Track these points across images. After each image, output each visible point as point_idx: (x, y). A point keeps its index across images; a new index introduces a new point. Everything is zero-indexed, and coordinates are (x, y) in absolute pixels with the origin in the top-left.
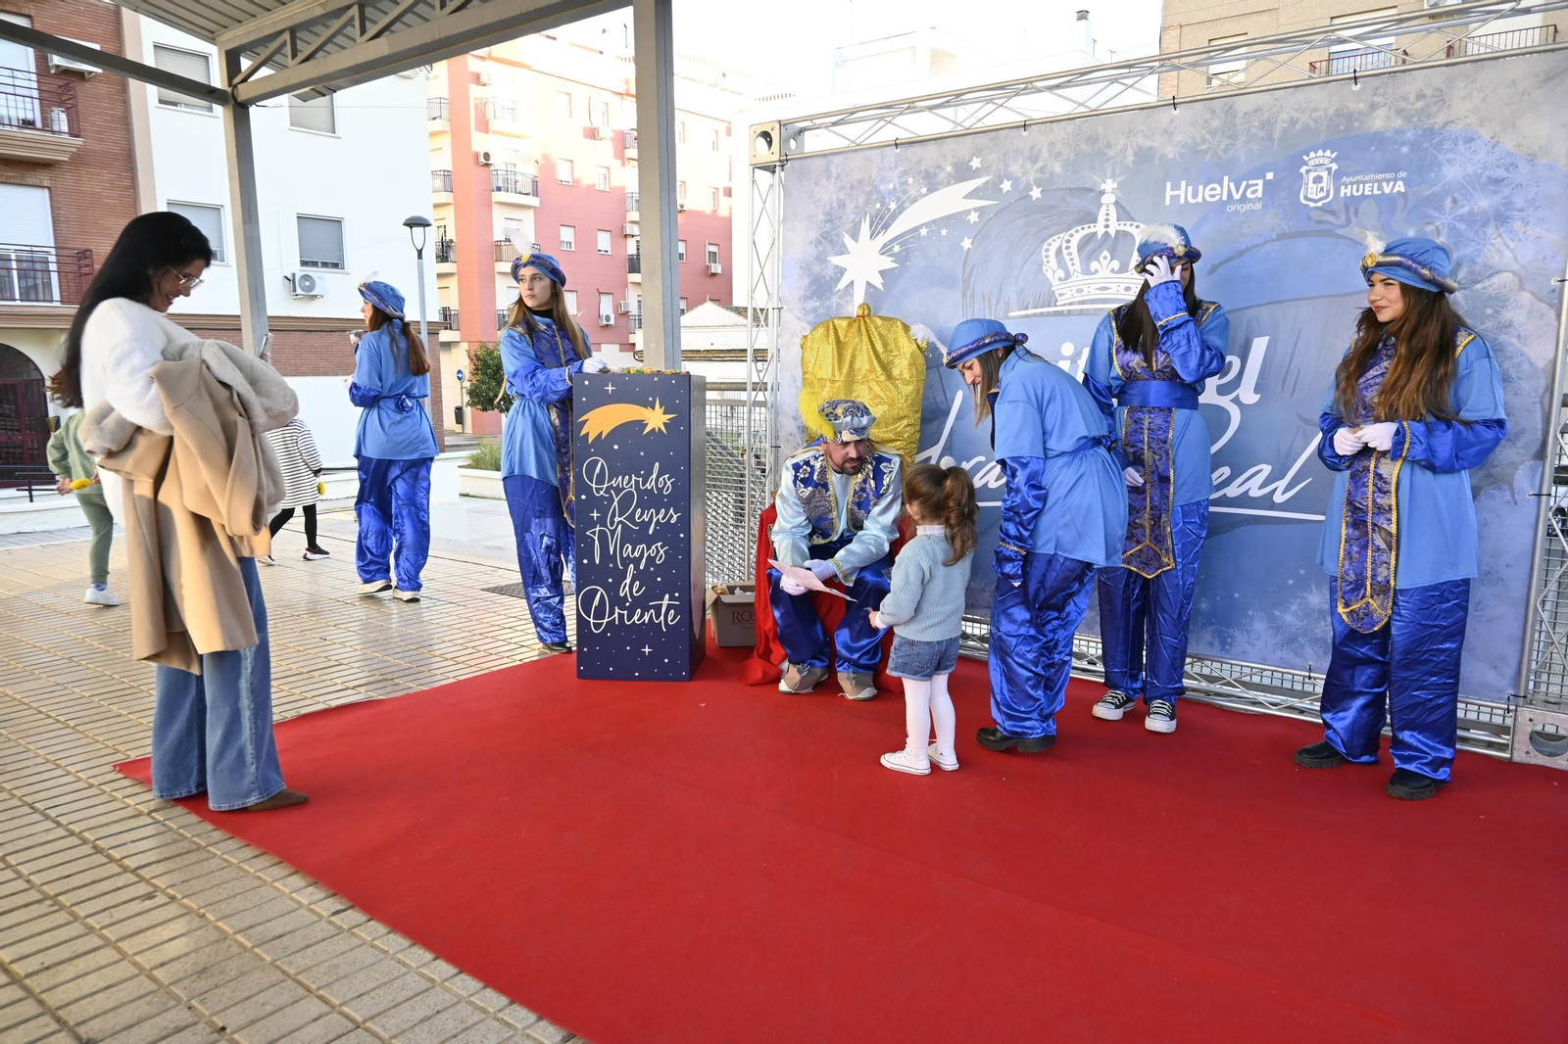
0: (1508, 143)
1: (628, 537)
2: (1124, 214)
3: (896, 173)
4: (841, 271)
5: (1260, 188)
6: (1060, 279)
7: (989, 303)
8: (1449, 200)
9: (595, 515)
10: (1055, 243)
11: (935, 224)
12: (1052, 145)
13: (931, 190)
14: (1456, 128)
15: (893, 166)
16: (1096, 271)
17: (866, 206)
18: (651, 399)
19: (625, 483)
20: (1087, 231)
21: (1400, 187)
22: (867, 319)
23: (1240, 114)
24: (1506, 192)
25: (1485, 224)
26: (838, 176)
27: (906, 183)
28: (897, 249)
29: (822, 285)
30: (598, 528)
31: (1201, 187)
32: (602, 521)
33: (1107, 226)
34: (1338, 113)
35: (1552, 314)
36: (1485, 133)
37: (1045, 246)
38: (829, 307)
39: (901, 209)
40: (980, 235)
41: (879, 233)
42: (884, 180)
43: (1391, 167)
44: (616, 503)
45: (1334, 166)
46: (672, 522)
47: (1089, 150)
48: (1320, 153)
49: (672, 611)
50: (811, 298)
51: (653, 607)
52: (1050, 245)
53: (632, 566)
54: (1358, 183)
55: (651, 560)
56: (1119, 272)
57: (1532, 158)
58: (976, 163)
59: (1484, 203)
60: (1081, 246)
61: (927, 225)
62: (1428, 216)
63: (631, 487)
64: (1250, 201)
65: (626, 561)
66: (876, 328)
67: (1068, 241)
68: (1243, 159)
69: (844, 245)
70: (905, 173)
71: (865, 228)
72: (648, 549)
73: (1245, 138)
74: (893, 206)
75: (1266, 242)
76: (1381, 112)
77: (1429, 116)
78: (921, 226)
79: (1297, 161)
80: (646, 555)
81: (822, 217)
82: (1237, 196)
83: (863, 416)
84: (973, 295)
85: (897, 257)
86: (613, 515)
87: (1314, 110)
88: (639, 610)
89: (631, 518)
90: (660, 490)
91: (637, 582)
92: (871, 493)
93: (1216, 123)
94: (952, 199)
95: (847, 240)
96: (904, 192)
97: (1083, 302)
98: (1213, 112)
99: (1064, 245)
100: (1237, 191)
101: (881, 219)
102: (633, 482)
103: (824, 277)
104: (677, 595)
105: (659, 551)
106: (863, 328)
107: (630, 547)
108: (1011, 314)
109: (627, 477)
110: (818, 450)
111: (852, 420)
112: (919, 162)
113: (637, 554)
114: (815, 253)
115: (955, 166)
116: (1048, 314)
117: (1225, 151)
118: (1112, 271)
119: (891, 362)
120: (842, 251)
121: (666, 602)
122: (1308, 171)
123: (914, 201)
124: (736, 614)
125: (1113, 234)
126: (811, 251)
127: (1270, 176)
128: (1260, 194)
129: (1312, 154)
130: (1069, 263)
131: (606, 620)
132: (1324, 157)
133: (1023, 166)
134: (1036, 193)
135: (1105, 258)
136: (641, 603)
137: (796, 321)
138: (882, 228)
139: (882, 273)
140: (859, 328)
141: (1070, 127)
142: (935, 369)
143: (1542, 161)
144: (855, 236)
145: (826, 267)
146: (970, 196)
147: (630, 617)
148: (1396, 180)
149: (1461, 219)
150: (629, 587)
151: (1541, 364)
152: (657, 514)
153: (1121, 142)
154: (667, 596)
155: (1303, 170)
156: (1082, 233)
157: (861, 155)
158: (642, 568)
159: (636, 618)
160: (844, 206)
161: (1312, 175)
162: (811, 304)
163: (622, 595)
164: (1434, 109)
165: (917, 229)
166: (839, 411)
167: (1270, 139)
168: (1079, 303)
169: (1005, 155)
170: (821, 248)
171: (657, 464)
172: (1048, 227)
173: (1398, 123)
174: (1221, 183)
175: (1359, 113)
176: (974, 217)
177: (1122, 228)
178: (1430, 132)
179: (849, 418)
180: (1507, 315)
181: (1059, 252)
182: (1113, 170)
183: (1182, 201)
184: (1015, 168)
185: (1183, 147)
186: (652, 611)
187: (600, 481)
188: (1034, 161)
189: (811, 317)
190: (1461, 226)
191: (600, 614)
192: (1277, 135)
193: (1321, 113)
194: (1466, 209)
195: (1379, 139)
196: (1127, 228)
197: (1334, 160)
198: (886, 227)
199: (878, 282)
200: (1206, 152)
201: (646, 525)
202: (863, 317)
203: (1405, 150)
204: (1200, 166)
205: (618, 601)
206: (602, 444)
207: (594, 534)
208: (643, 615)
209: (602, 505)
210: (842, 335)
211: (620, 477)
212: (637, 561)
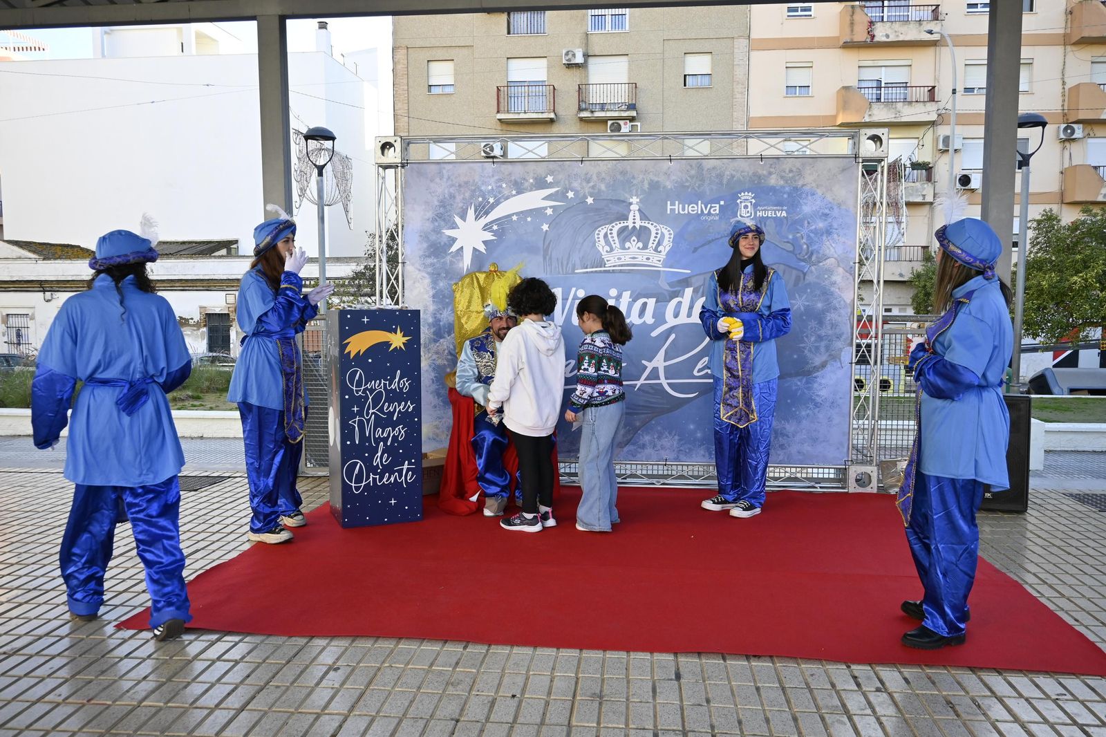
0: (829, 197)
1: (380, 423)
2: (644, 217)
3: (493, 180)
4: (454, 240)
5: (717, 208)
6: (607, 251)
7: (562, 264)
8: (806, 222)
9: (355, 409)
10: (603, 231)
11: (523, 214)
12: (599, 174)
13: (518, 193)
14: (806, 188)
15: (490, 175)
16: (629, 248)
17: (471, 199)
18: (394, 327)
19: (376, 386)
20: (622, 225)
21: (784, 214)
23: (706, 169)
24: (830, 220)
25: (822, 235)
26: (449, 178)
27: (501, 186)
28: (495, 227)
29: (438, 249)
30: (357, 419)
31: (687, 206)
32: (360, 413)
33: (634, 223)
34: (755, 174)
35: (851, 278)
36: (819, 192)
37: (597, 232)
38: (444, 263)
39: (497, 203)
40: (553, 222)
41: (481, 217)
42: (484, 183)
43: (779, 204)
44: (370, 400)
45: (753, 201)
46: (409, 410)
47: (622, 179)
48: (746, 193)
49: (410, 472)
50: (429, 256)
51: (397, 471)
52: (600, 231)
53: (382, 443)
54: (765, 210)
55: (395, 438)
56: (642, 249)
57: (839, 205)
58: (550, 179)
59: (821, 225)
60: (619, 233)
61: (517, 214)
62: (798, 229)
63: (381, 388)
64: (713, 215)
65: (377, 441)
67: (611, 230)
68: (708, 193)
69: (454, 223)
70: (500, 180)
71: (471, 213)
72: (393, 430)
73: (708, 182)
74: (491, 200)
75: (722, 237)
76: (774, 176)
77: (795, 181)
78: (513, 214)
79: (735, 197)
80: (391, 435)
81: (436, 203)
82: (706, 212)
84: (550, 258)
85: (495, 233)
86: (369, 409)
87: (742, 172)
88: (387, 474)
89: (381, 410)
90: (401, 389)
91: (386, 454)
93: (693, 172)
94: (534, 199)
95: (458, 220)
96: (500, 193)
97: (622, 266)
98: (691, 166)
99: (609, 232)
100: (706, 209)
101: (483, 207)
102: (382, 384)
103: (440, 243)
104: (413, 461)
105: (401, 431)
107: (381, 430)
108: (576, 271)
109: (378, 381)
112: (510, 174)
113: (385, 435)
114: (432, 226)
115: (535, 179)
116: (600, 272)
117: (699, 187)
118: (639, 248)
120: (454, 226)
121: (406, 467)
122: (741, 202)
123: (507, 198)
125: (638, 227)
126: (429, 226)
127: (722, 203)
128: (717, 212)
129: (743, 194)
130: (612, 243)
131: (364, 483)
132: (747, 196)
133: (581, 184)
134: (590, 200)
135: (634, 241)
136: (389, 469)
137: (417, 272)
138: (484, 214)
139: (485, 242)
141: (610, 164)
143: (843, 207)
144: (463, 217)
145: (441, 237)
146: (546, 198)
147: (381, 480)
148: (782, 210)
149: (811, 231)
150: (380, 459)
151: (848, 301)
152: (399, 406)
153: (641, 177)
154: (407, 462)
155: (739, 201)
156: (620, 226)
157: (466, 166)
158: (389, 444)
159: (385, 480)
160: (454, 197)
161: (743, 204)
162: (429, 261)
163: (375, 465)
164: (797, 178)
165: (510, 216)
167: (721, 183)
168: (619, 266)
169: (569, 176)
170: (437, 224)
171: (398, 371)
172: (598, 221)
173: (782, 183)
174: (697, 205)
175: (764, 175)
176: (549, 212)
177: (643, 224)
178: (796, 189)
180: (834, 278)
181: (606, 236)
182: (637, 191)
183: (677, 212)
184: (576, 185)
185: (676, 183)
186: (397, 473)
187: (359, 385)
188: (588, 182)
189: (430, 270)
190: (812, 235)
191: (359, 479)
192: (725, 181)
193: (746, 174)
194: (814, 227)
195: (773, 189)
196: (646, 225)
197: (753, 198)
198: (487, 213)
199: (482, 248)
200: (688, 187)
201: (391, 414)
202: (495, 271)
203: (785, 196)
204: (686, 193)
205: (372, 469)
206: (360, 359)
207: (355, 423)
208: (389, 477)
209: (361, 402)
210: (481, 283)
211: (373, 382)
212: (385, 440)
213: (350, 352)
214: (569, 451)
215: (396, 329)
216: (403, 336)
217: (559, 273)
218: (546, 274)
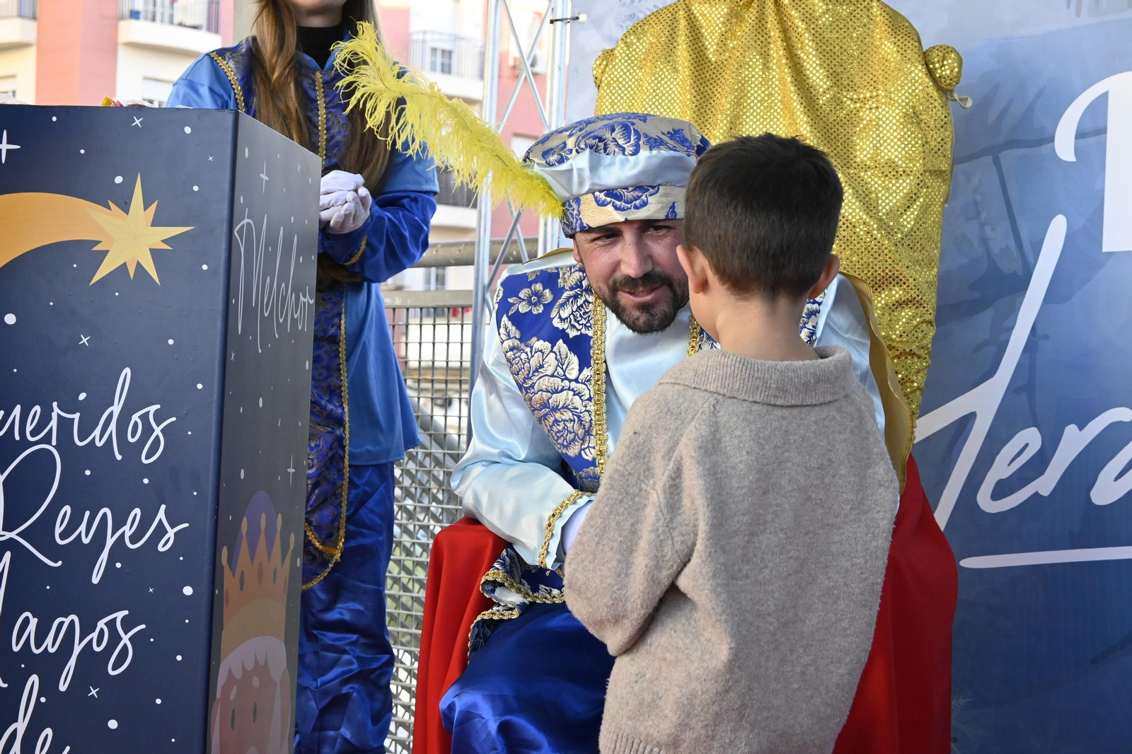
1: (33, 591)
18: (118, 180)
19: (29, 428)
46: (161, 548)
53: (34, 678)
55: (91, 663)
63: (47, 440)
65: (19, 666)
72: (87, 629)
80: (77, 649)
89: (41, 534)
90: (132, 451)
91: (48, 732)
102: (54, 423)
105: (116, 636)
107: (34, 622)
109: (37, 408)
113: (51, 645)
119: (852, 118)
142: (988, 159)
150: (23, 748)
152: (119, 522)
158: (63, 687)
171: (127, 371)
201: (83, 555)
210: (712, 45)
211: (17, 410)
212: (50, 666)
215: (127, 190)
216: (156, 222)
218: (1078, 13)
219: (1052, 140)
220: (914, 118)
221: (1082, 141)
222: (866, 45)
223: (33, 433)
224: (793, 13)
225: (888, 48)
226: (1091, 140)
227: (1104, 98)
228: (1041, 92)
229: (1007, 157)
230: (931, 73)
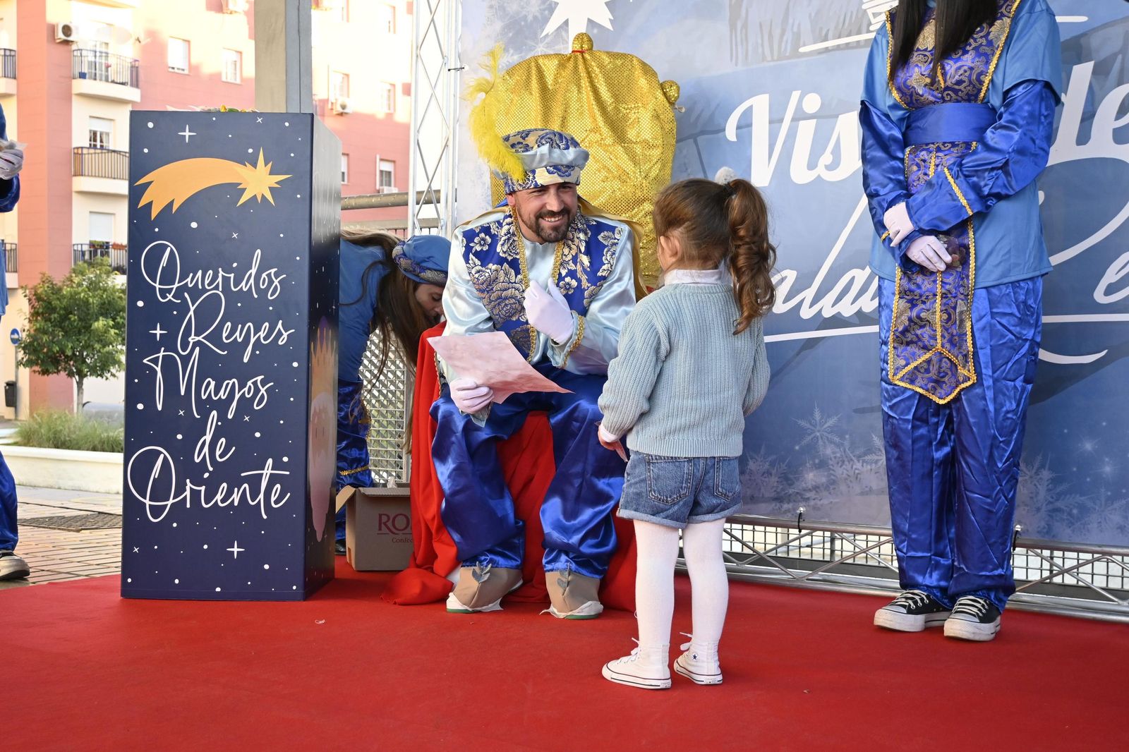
1: (212, 367)
4: (551, 7)
7: (770, 36)
9: (158, 332)
18: (250, 151)
19: (207, 282)
22: (587, 56)
29: (522, 29)
30: (161, 354)
32: (169, 342)
44: (191, 313)
46: (280, 343)
49: (278, 486)
50: (505, 49)
51: (247, 479)
53: (214, 413)
55: (245, 404)
63: (217, 288)
65: (206, 406)
66: (601, 66)
72: (242, 386)
80: (237, 396)
83: (567, 148)
84: (745, 26)
86: (187, 333)
88: (225, 485)
89: (215, 337)
90: (263, 293)
91: (223, 440)
92: (584, 278)
102: (220, 279)
104: (285, 459)
105: (258, 389)
106: (581, 67)
107: (213, 383)
108: (802, 50)
109: (211, 272)
110: (504, 212)
111: (550, 152)
113: (223, 395)
119: (626, 118)
121: (267, 472)
124: (384, 519)
131: (171, 501)
136: (229, 473)
140: (576, 67)
147: (210, 496)
150: (209, 449)
152: (257, 330)
154: (270, 461)
158: (230, 416)
159: (219, 497)
163: (197, 460)
166: (531, 140)
171: (259, 251)
179: (545, 149)
186: (246, 485)
187: (168, 278)
191: (161, 491)
199: (602, 17)
201: (238, 348)
202: (582, 52)
205: (191, 471)
206: (172, 221)
207: (155, 362)
208: (229, 493)
209: (170, 316)
210: (550, 80)
211: (200, 273)
212: (222, 406)
213: (150, 204)
214: (779, 499)
215: (255, 156)
216: (271, 173)
217: (764, 59)
218: (736, 65)
219: (724, 130)
220: (657, 117)
221: (739, 131)
222: (630, 81)
223: (209, 285)
224: (593, 63)
225: (642, 82)
226: (745, 130)
227: (751, 107)
228: (718, 105)
229: (701, 139)
230: (665, 94)
